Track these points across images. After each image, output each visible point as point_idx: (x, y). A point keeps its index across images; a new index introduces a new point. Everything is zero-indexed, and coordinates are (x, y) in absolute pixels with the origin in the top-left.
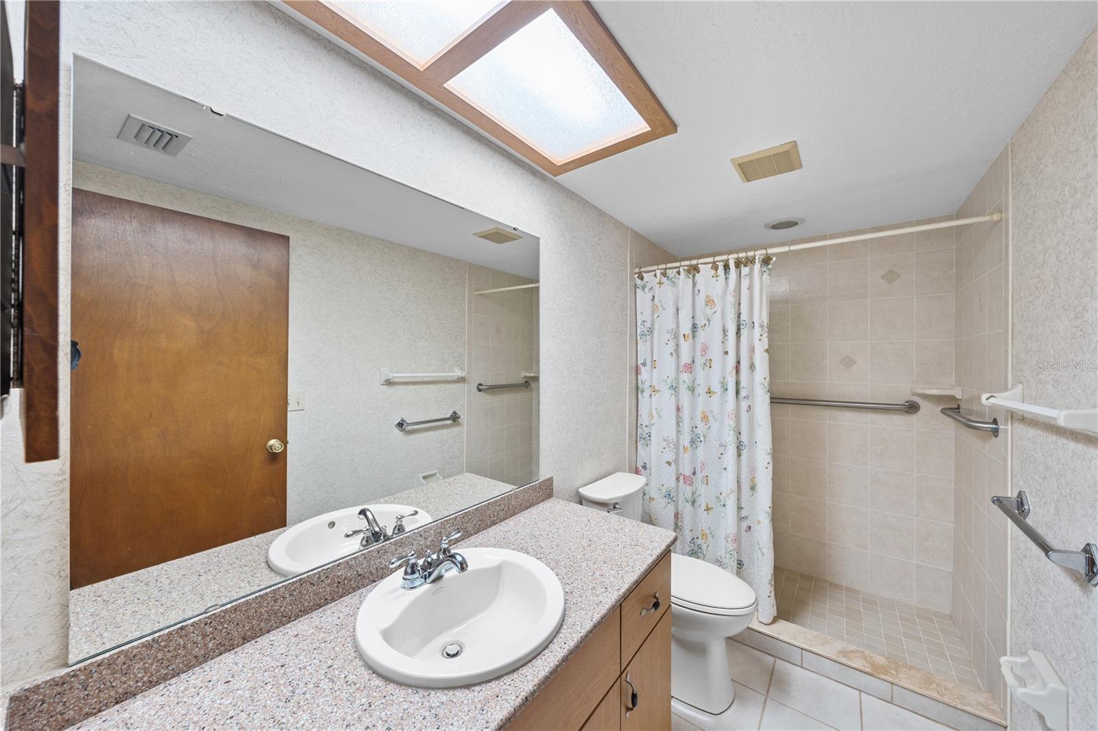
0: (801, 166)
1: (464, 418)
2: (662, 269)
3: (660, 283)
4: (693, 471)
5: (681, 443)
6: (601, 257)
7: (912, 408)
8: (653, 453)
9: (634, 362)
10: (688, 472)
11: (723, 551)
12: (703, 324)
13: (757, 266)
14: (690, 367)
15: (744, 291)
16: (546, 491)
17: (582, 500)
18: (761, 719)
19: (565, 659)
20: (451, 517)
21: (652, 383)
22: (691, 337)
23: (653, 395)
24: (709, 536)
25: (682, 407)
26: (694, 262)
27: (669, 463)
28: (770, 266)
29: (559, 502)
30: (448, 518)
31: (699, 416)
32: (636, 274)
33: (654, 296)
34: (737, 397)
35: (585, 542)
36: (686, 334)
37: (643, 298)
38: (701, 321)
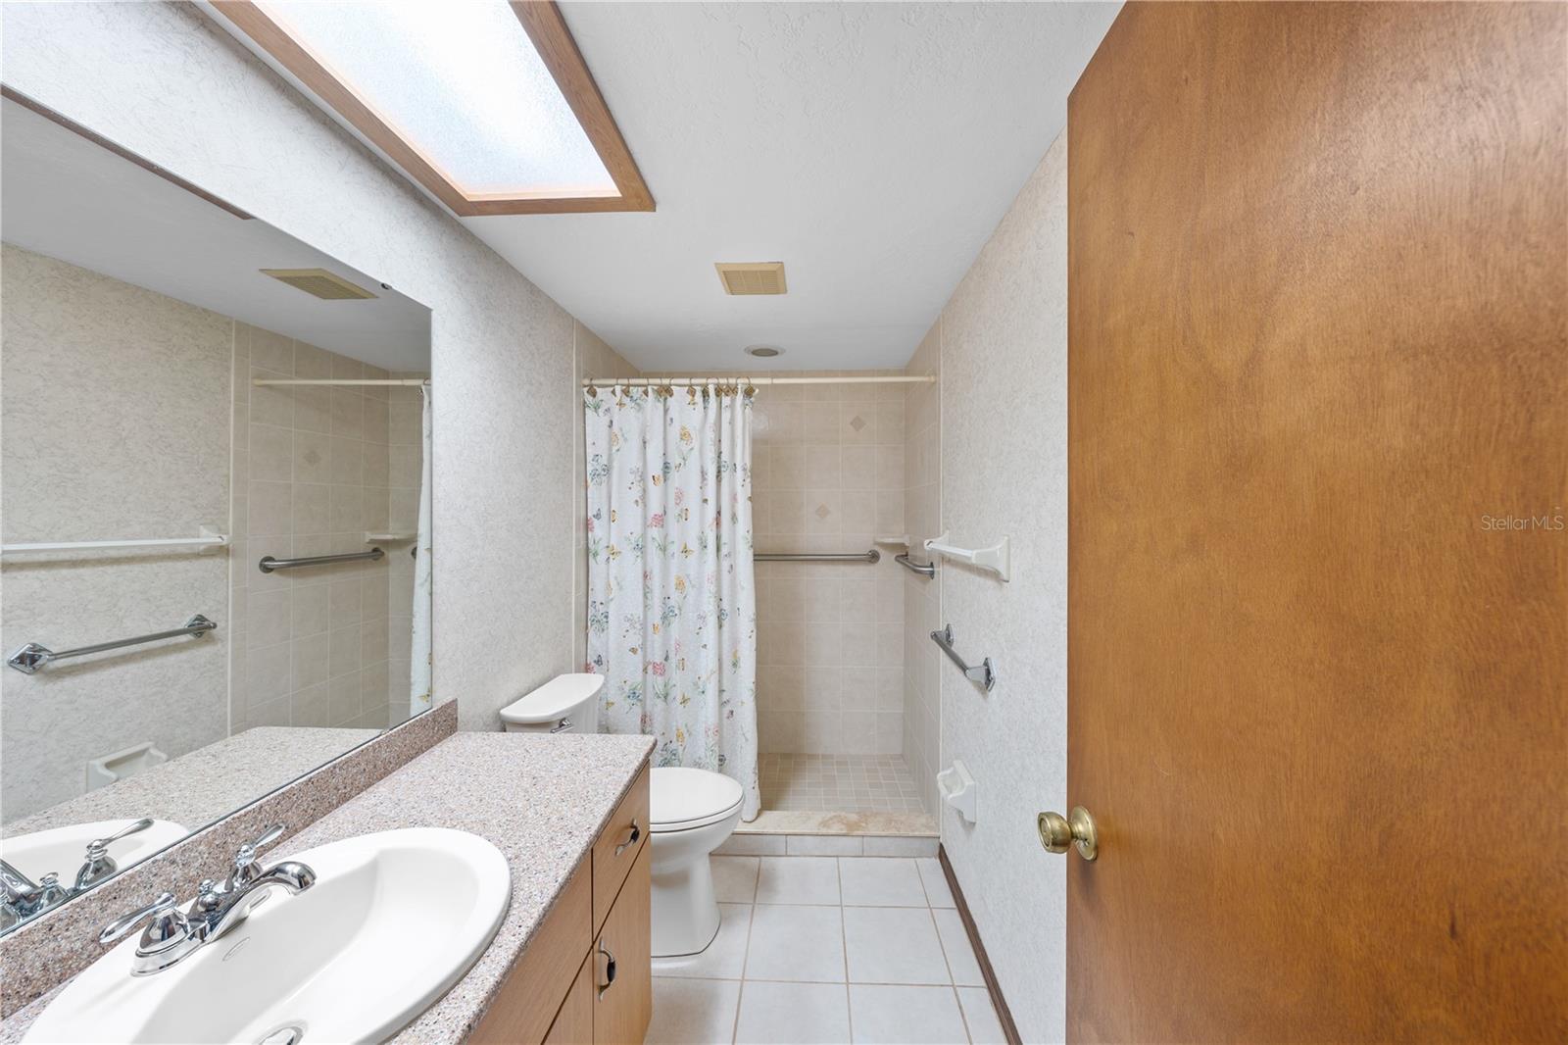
0: (785, 292)
1: (226, 625)
2: (622, 385)
3: (621, 404)
4: (664, 656)
5: (649, 620)
6: (533, 355)
7: (874, 557)
8: (613, 640)
9: (583, 513)
10: (658, 659)
11: (703, 750)
12: (677, 463)
13: (740, 397)
14: (661, 520)
15: (725, 426)
16: (445, 723)
17: (504, 725)
18: (750, 931)
19: (524, 948)
20: (249, 808)
21: (609, 542)
22: (662, 479)
23: (611, 559)
24: (686, 735)
25: (651, 573)
26: (666, 381)
27: (634, 651)
28: (752, 399)
29: (469, 736)
30: (242, 812)
31: (673, 581)
32: (585, 386)
33: (611, 422)
34: (718, 556)
35: (526, 783)
36: (656, 476)
37: (596, 423)
38: (675, 459)
